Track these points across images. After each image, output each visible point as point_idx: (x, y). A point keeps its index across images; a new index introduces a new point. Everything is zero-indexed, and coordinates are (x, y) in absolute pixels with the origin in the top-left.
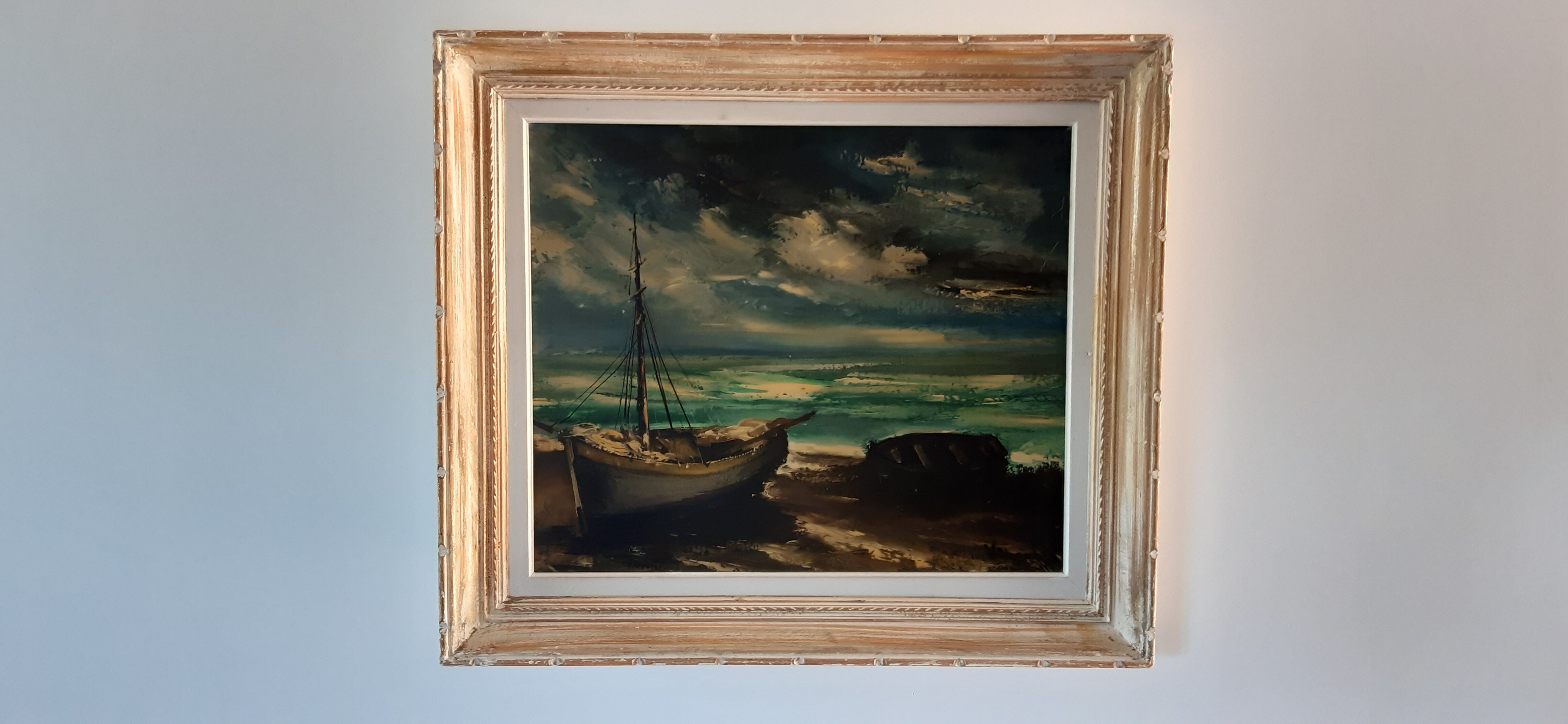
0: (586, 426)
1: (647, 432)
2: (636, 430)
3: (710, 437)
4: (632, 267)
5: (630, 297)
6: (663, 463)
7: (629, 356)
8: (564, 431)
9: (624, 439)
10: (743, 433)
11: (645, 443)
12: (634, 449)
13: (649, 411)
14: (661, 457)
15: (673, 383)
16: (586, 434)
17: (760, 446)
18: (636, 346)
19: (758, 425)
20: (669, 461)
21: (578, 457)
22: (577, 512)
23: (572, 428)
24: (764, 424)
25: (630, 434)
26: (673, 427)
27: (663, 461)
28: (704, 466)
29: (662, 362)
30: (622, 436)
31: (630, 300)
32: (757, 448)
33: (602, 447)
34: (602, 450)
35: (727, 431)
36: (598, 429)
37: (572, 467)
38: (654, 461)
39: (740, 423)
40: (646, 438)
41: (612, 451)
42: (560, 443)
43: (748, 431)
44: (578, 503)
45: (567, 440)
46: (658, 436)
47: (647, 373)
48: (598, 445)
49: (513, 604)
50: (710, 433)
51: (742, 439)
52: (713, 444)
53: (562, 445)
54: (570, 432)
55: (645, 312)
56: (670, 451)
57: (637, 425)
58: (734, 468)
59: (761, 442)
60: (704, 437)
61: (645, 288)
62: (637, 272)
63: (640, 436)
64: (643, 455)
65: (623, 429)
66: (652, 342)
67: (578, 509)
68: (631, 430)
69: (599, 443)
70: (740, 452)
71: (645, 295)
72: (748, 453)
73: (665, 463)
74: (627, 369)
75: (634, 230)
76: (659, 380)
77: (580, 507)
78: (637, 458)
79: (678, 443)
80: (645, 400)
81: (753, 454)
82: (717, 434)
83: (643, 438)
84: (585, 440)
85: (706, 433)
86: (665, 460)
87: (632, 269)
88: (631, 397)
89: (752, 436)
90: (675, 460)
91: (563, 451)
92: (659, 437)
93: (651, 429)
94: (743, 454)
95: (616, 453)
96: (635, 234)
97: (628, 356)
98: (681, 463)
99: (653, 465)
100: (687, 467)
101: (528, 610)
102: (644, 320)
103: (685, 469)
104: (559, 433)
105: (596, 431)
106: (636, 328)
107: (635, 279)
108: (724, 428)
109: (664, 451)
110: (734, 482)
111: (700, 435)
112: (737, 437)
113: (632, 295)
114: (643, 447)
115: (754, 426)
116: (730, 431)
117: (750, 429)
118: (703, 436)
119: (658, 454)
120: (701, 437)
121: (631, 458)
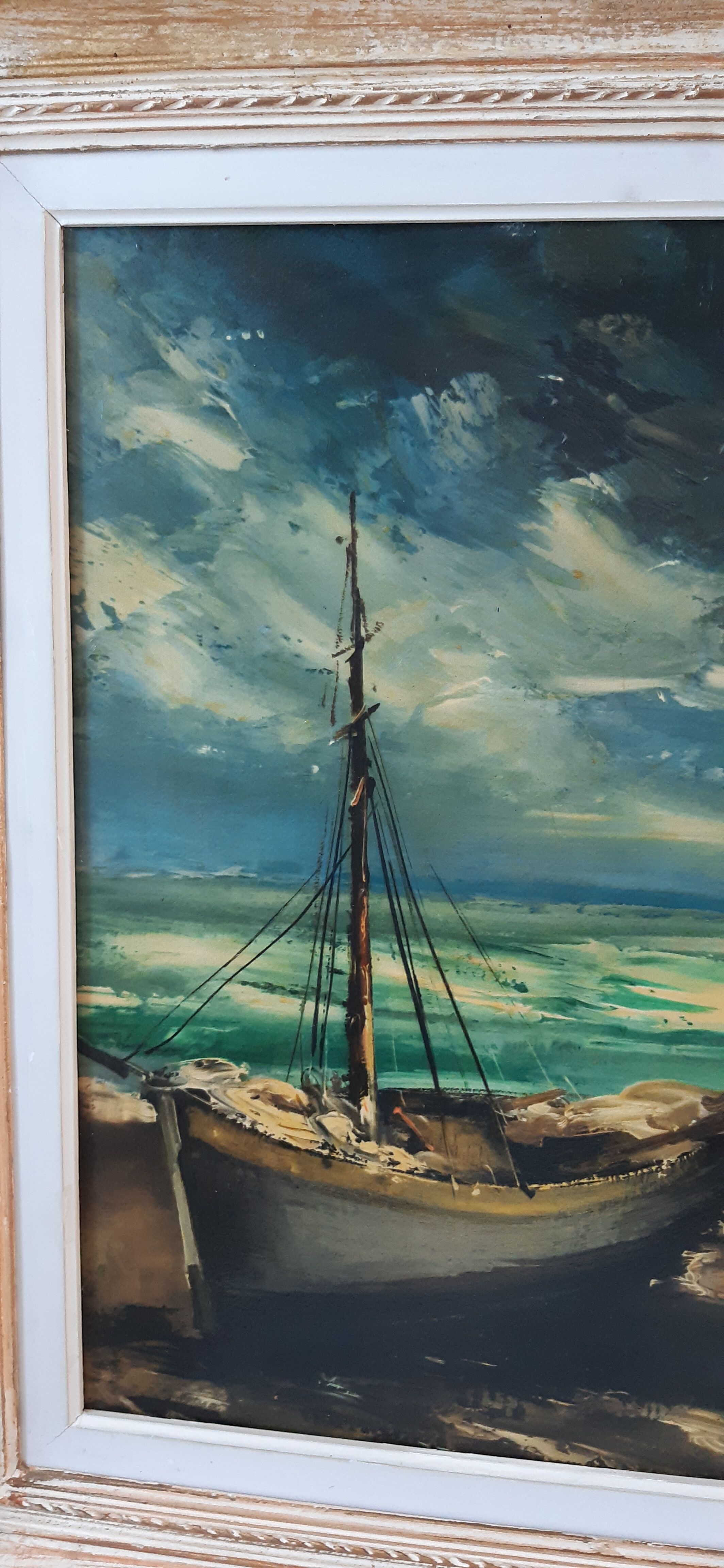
0: (212, 1067)
1: (372, 1092)
2: (343, 1085)
3: (540, 1121)
4: (342, 647)
5: (331, 731)
6: (410, 1176)
7: (327, 890)
8: (155, 1073)
9: (310, 1105)
10: (637, 1118)
11: (365, 1120)
12: (336, 1134)
13: (376, 1038)
14: (407, 1161)
15: (444, 968)
16: (213, 1087)
17: (680, 1157)
18: (347, 864)
19: (679, 1099)
20: (428, 1174)
21: (190, 1143)
22: (187, 1276)
23: (177, 1068)
24: (698, 1099)
25: (325, 1095)
26: (441, 1086)
27: (410, 1172)
28: (523, 1195)
29: (415, 911)
30: (304, 1099)
31: (335, 738)
32: (673, 1160)
33: (253, 1123)
34: (253, 1131)
35: (589, 1108)
36: (242, 1077)
37: (176, 1166)
38: (387, 1170)
39: (628, 1088)
40: (368, 1109)
41: (278, 1134)
42: (145, 1104)
43: (649, 1112)
44: (190, 1256)
45: (163, 1098)
46: (398, 1104)
47: (374, 937)
48: (243, 1116)
49: (29, 1490)
50: (540, 1109)
51: (631, 1133)
52: (548, 1140)
53: (151, 1108)
54: (172, 1079)
55: (372, 773)
56: (431, 1148)
57: (344, 1072)
58: (603, 1207)
59: (686, 1146)
60: (524, 1120)
61: (377, 706)
62: (356, 662)
63: (354, 1104)
64: (358, 1151)
65: (308, 1080)
66: (391, 856)
67: (192, 1269)
68: (330, 1084)
69: (244, 1111)
70: (625, 1168)
71: (374, 729)
72: (645, 1170)
73: (417, 1178)
74: (322, 923)
75: (349, 541)
76: (405, 958)
77: (195, 1266)
78: (342, 1157)
79: (452, 1127)
80: (367, 1008)
81: (660, 1174)
82: (562, 1113)
83: (360, 1108)
84: (208, 1099)
85: (529, 1108)
86: (416, 1169)
87: (343, 652)
88: (329, 998)
89: (663, 1128)
90: (443, 1172)
91: (152, 1125)
92: (405, 1110)
93: (380, 1087)
94: (631, 1174)
95: (288, 1140)
96: (351, 553)
97: (325, 890)
98: (458, 1181)
99: (381, 1179)
100: (476, 1192)
101: (62, 1512)
102: (370, 795)
103: (470, 1197)
104: (144, 1077)
105: (238, 1080)
106: (347, 814)
107: (350, 681)
108: (582, 1101)
109: (414, 1146)
110: (602, 1244)
111: (514, 1112)
112: (618, 1129)
113: (339, 725)
114: (358, 1132)
115: (666, 1100)
116: (599, 1109)
117: (655, 1108)
118: (523, 1116)
119: (399, 1154)
120: (515, 1118)
121: (328, 1157)
